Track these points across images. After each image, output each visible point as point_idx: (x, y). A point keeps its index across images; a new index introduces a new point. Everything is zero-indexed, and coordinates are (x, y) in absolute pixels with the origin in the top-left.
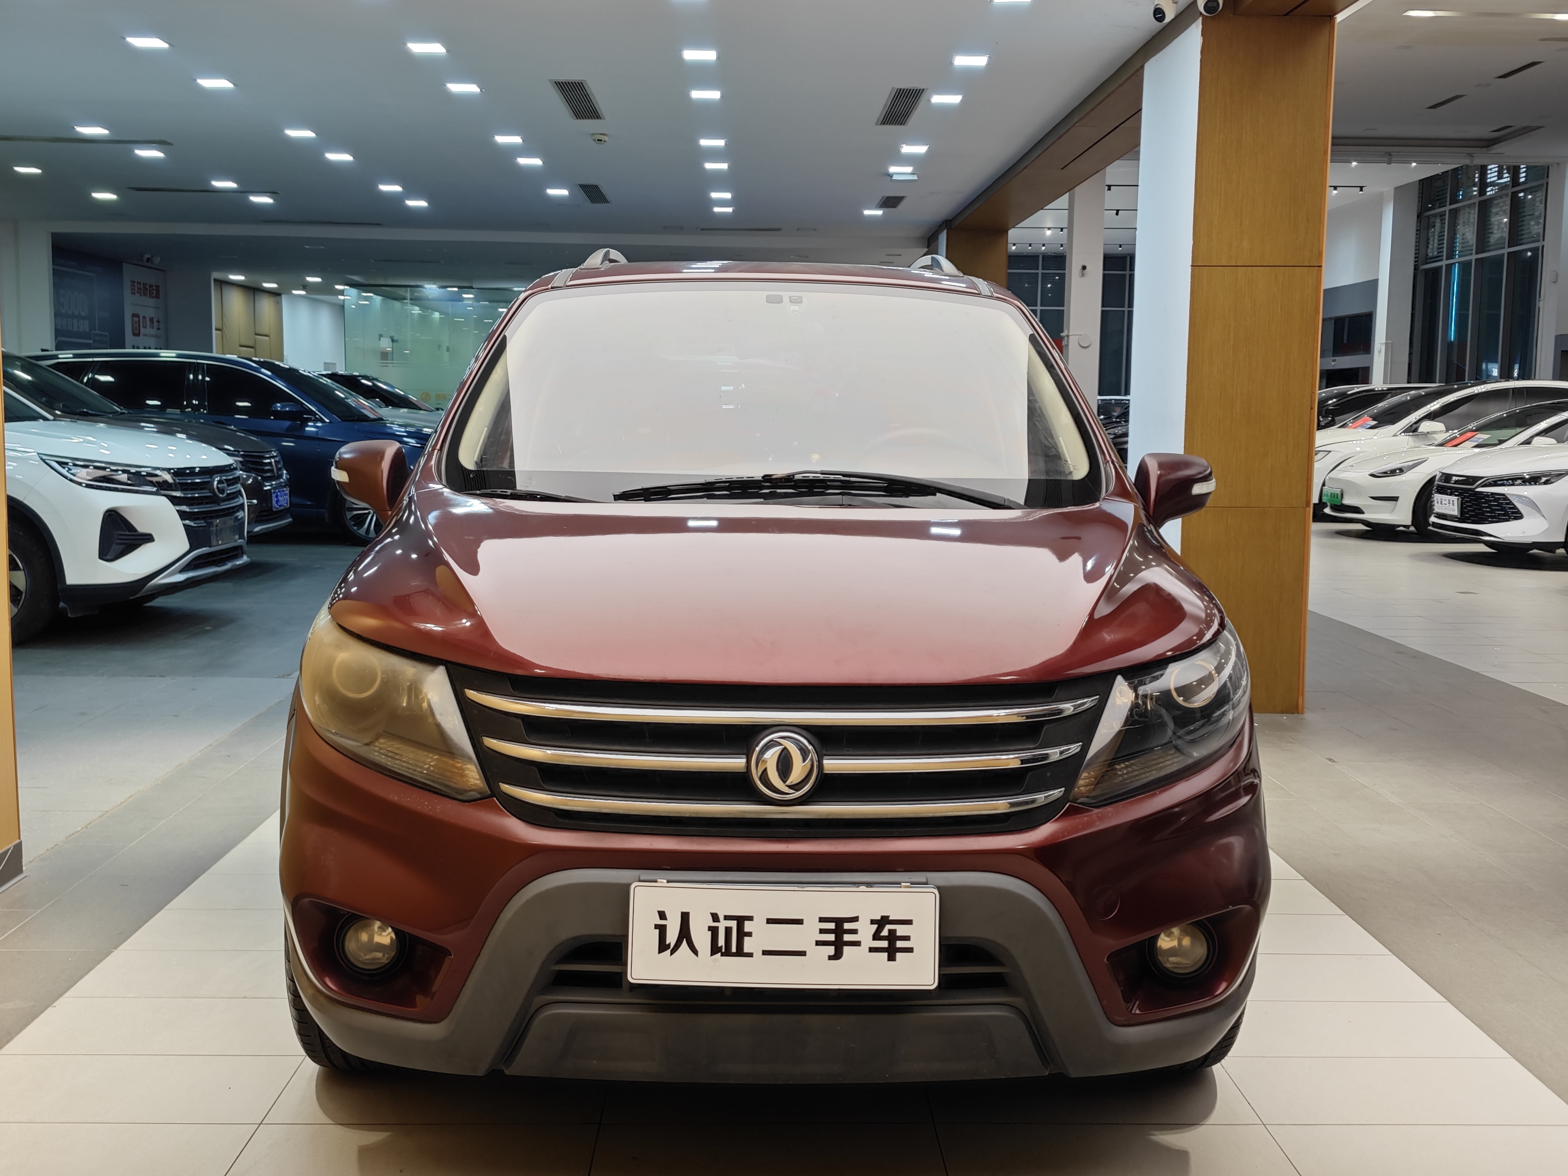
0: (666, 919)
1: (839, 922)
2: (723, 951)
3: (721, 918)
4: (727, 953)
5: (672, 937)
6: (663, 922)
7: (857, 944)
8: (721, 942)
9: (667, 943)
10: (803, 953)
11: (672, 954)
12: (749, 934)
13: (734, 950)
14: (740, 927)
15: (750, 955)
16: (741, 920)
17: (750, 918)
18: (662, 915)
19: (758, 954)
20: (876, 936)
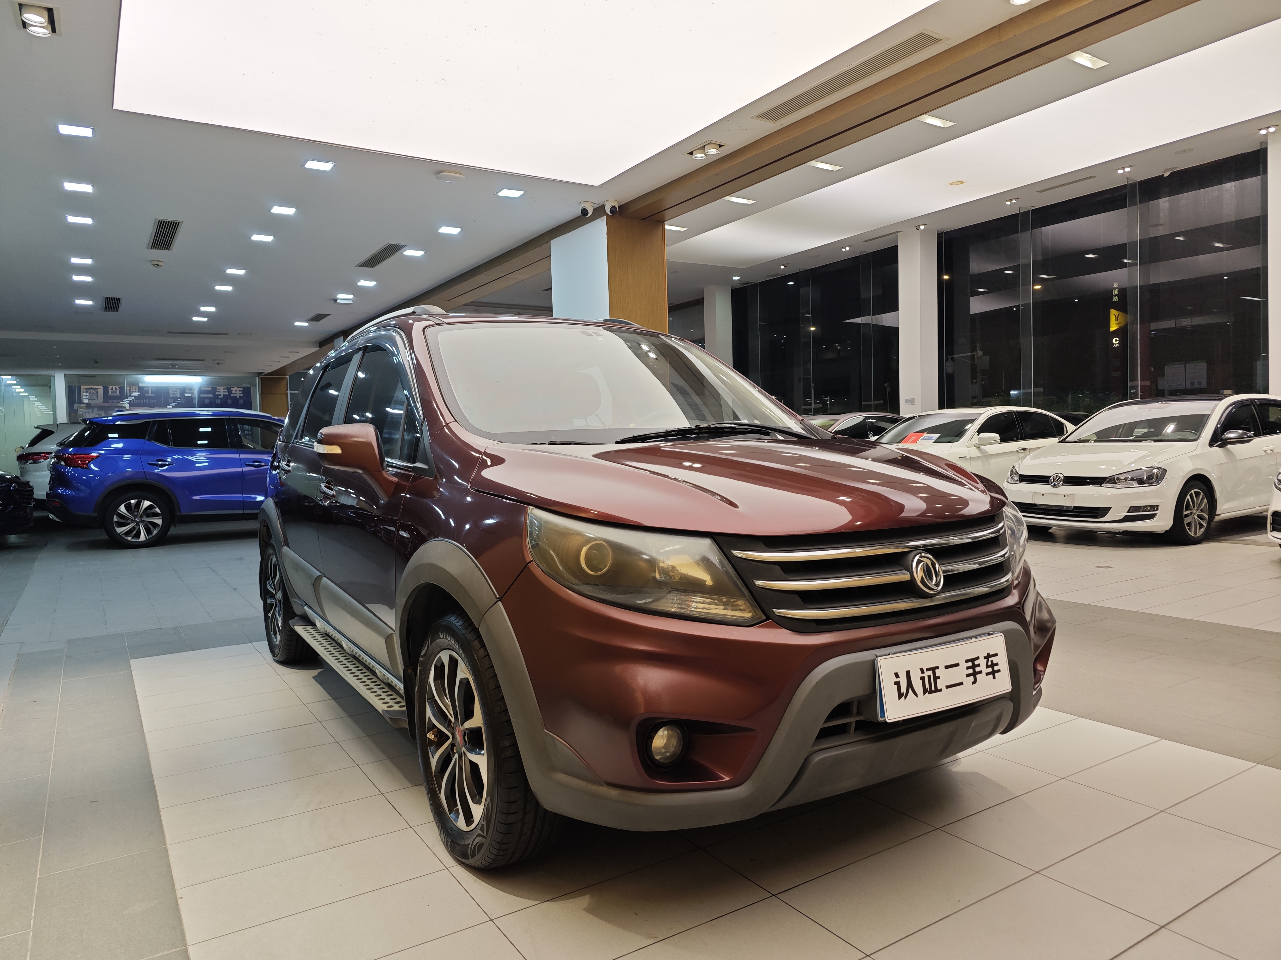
0: (899, 677)
1: (972, 660)
2: (929, 691)
3: (925, 670)
4: (931, 692)
5: (904, 690)
6: (897, 680)
7: (981, 672)
8: (927, 686)
9: (902, 692)
10: (961, 684)
11: (905, 698)
12: (939, 678)
13: (933, 689)
14: (934, 673)
15: (941, 690)
16: (934, 669)
17: (937, 668)
18: (897, 675)
19: (944, 689)
20: (987, 666)
